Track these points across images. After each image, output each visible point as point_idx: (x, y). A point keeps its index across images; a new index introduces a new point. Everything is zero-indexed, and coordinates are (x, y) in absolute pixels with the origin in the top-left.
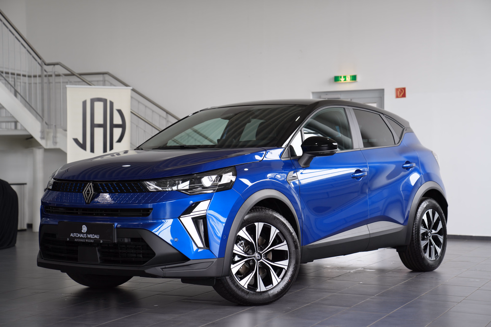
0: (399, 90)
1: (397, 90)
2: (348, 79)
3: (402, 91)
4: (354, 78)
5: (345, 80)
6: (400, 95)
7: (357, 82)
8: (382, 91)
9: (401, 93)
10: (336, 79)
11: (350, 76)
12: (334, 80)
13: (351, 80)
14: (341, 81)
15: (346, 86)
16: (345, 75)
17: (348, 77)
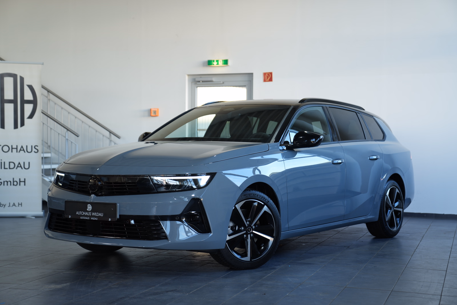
0: (267, 75)
1: (265, 74)
2: (221, 63)
3: (269, 75)
4: (226, 62)
5: (218, 64)
6: (267, 79)
7: (228, 66)
8: (251, 75)
9: (268, 77)
10: (209, 63)
11: (222, 60)
12: (207, 64)
13: (223, 64)
14: (213, 65)
15: (218, 69)
16: (217, 59)
17: (220, 61)
